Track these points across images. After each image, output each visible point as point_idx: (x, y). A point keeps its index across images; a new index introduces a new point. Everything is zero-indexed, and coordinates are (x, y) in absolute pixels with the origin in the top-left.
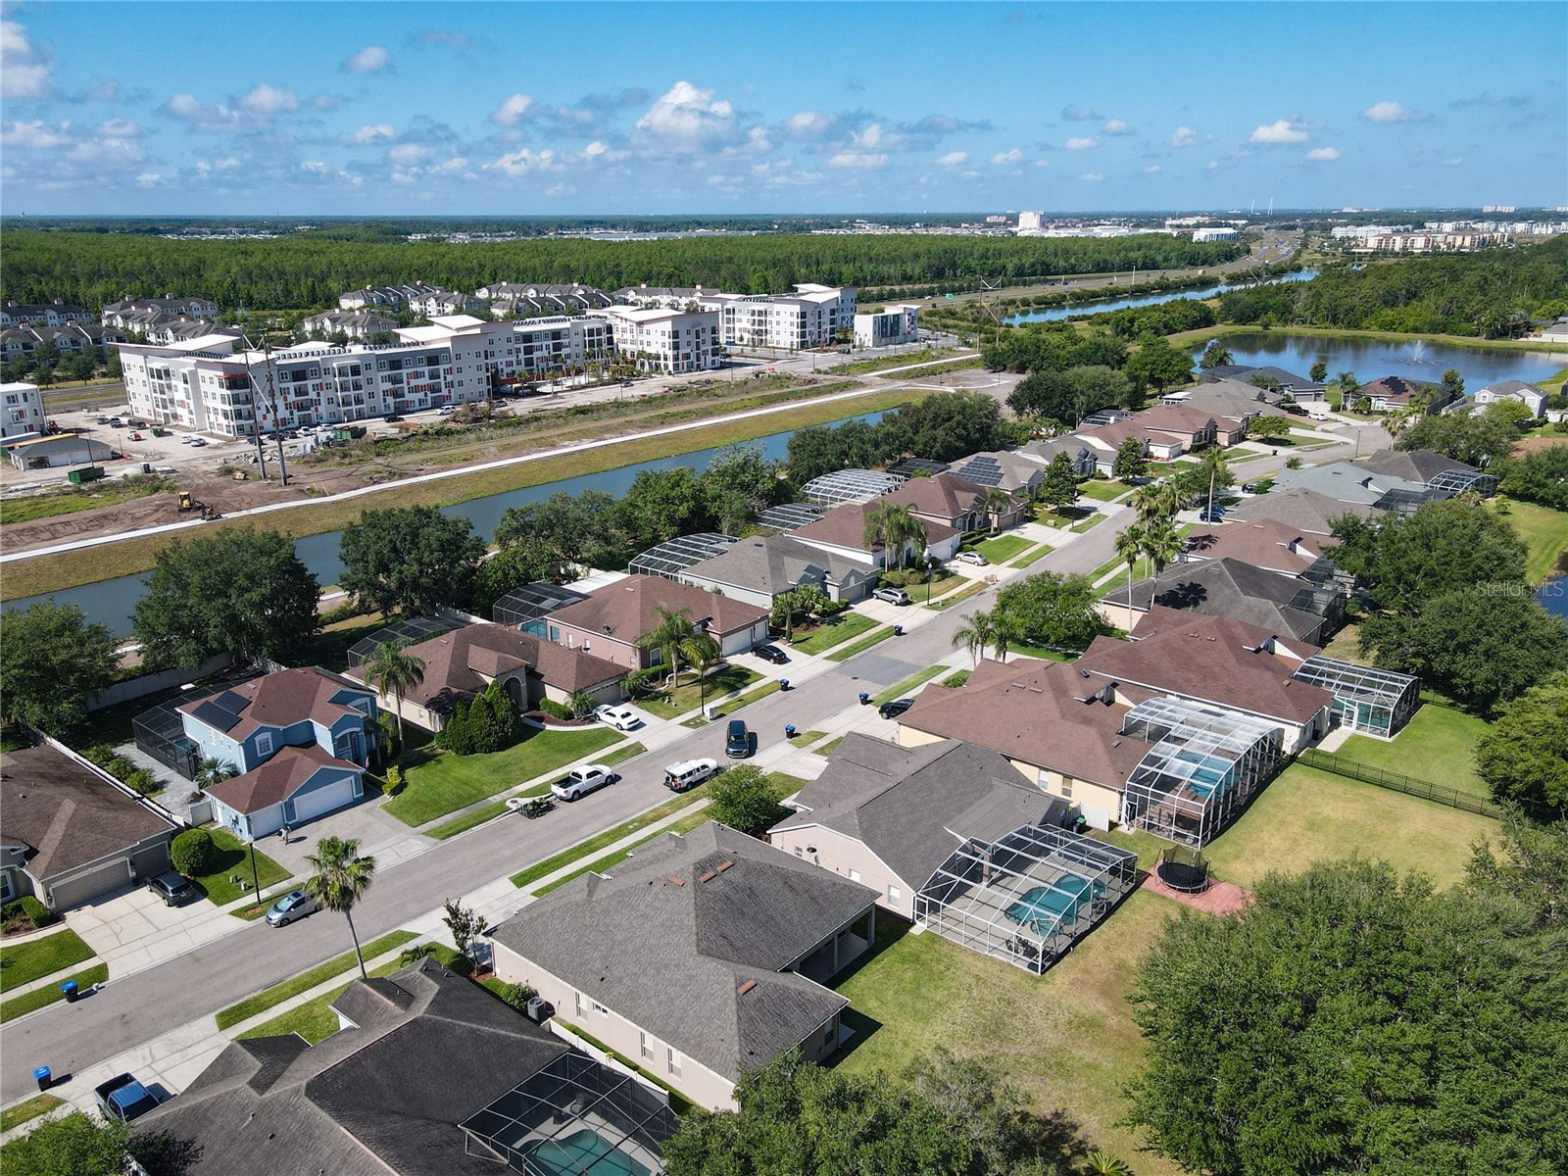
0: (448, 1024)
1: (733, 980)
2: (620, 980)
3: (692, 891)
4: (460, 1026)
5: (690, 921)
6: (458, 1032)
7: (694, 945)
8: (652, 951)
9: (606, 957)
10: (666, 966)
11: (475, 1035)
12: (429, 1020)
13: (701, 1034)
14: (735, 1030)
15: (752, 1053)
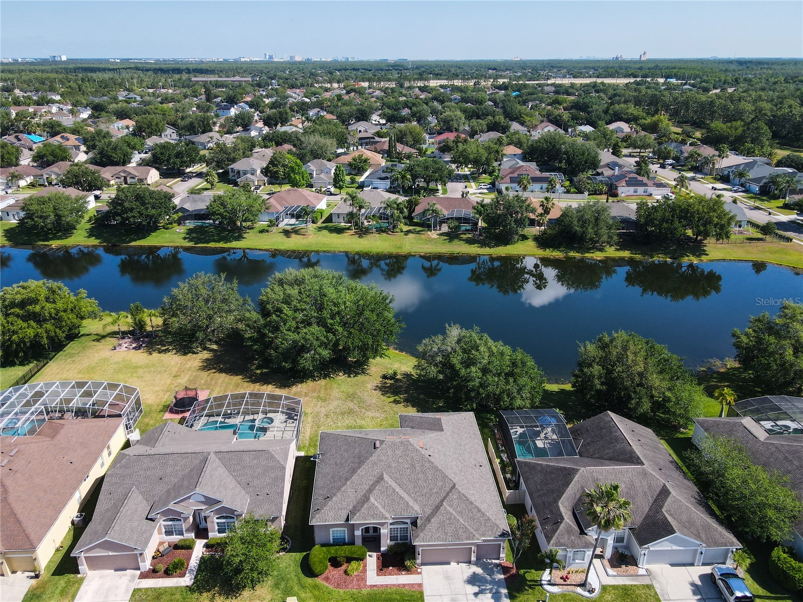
1: (444, 418)
7: (441, 433)
9: (473, 468)
10: (457, 442)
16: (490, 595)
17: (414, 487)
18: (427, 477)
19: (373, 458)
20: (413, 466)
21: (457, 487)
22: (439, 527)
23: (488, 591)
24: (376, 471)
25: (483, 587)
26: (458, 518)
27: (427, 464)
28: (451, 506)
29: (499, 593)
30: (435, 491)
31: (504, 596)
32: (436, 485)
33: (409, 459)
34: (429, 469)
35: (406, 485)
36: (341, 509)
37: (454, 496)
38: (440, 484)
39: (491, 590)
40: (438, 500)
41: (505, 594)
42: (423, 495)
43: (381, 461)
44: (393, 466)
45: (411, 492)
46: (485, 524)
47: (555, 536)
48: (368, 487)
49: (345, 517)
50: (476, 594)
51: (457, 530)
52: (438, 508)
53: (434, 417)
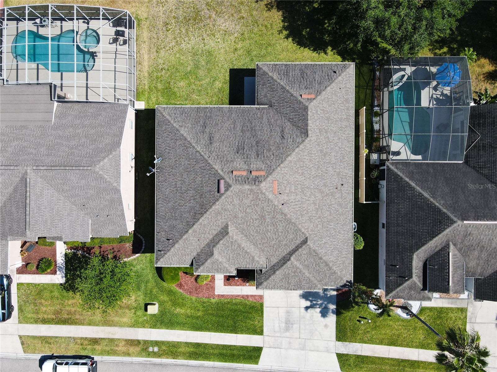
0: (446, 208)
1: (312, 104)
2: (339, 174)
3: (277, 171)
4: (440, 204)
5: (293, 158)
6: (442, 202)
7: (305, 143)
8: (319, 167)
9: (332, 194)
10: (321, 151)
11: (433, 195)
12: (455, 216)
13: (343, 103)
14: (333, 84)
15: (335, 72)
16: (318, 310)
17: (262, 238)
18: (277, 230)
19: (217, 207)
20: (263, 217)
21: (309, 243)
22: (283, 278)
23: (318, 306)
24: (221, 222)
25: (314, 302)
26: (304, 271)
27: (279, 216)
28: (298, 260)
29: (327, 308)
30: (284, 243)
31: (331, 311)
32: (286, 237)
33: (258, 210)
34: (280, 221)
35: (253, 236)
36: (185, 255)
37: (303, 251)
38: (291, 237)
39: (321, 305)
40: (286, 252)
41: (332, 310)
42: (270, 246)
43: (225, 210)
44: (240, 216)
45: (258, 244)
46: (329, 277)
47: (396, 291)
48: (212, 237)
49: (190, 262)
50: (307, 308)
51: (300, 281)
52: (285, 260)
53: (300, 98)
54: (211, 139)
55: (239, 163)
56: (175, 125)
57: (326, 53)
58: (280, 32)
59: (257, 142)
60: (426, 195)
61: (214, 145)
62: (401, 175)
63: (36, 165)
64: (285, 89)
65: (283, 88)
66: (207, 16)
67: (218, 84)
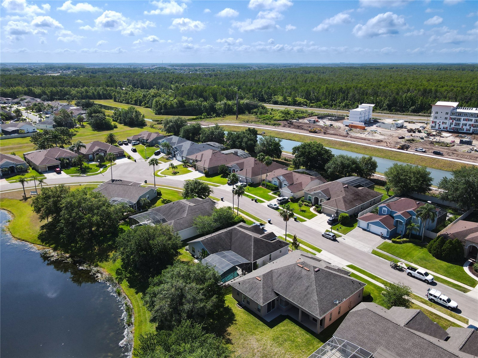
3: (294, 264)
7: (275, 269)
15: (239, 284)
53: (262, 280)
54: (307, 289)
55: (304, 272)
56: (318, 303)
57: (228, 306)
58: (236, 324)
59: (291, 277)
60: (253, 247)
61: (307, 285)
62: (252, 256)
63: (397, 325)
64: (263, 287)
65: (263, 288)
66: (259, 352)
67: (283, 328)
